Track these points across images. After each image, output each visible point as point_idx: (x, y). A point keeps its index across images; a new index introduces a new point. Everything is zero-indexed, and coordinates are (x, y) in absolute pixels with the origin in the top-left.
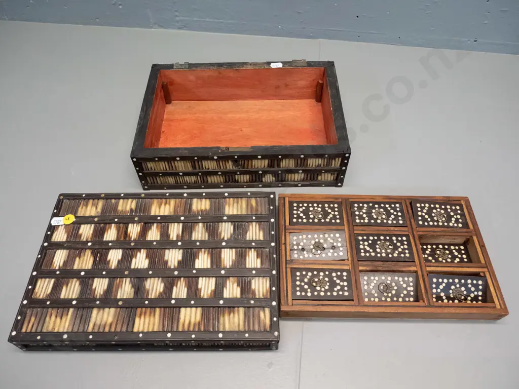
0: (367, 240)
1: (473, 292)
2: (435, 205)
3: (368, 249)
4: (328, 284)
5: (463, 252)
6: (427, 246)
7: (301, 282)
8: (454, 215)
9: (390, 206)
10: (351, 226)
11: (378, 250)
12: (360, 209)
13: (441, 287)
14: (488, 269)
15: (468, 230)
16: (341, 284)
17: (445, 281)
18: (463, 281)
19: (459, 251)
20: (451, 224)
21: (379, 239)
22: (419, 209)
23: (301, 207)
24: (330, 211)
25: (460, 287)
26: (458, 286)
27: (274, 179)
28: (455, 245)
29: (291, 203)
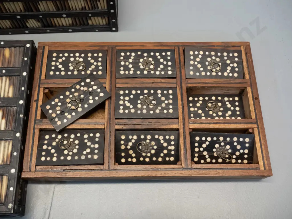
0: (129, 95)
1: (239, 150)
2: (210, 52)
3: (128, 104)
4: (77, 147)
5: (237, 104)
6: (198, 98)
7: (48, 146)
8: (231, 63)
9: (161, 55)
10: (114, 79)
11: (139, 106)
12: (127, 58)
13: (204, 146)
14: (258, 125)
15: (243, 81)
16: (92, 146)
17: (209, 139)
18: (228, 139)
19: (232, 103)
20: (226, 74)
21: (142, 94)
22: (192, 58)
23: (61, 58)
24: (92, 61)
25: (225, 145)
26: (222, 144)
27: (39, 24)
28: (229, 96)
29: (50, 53)
